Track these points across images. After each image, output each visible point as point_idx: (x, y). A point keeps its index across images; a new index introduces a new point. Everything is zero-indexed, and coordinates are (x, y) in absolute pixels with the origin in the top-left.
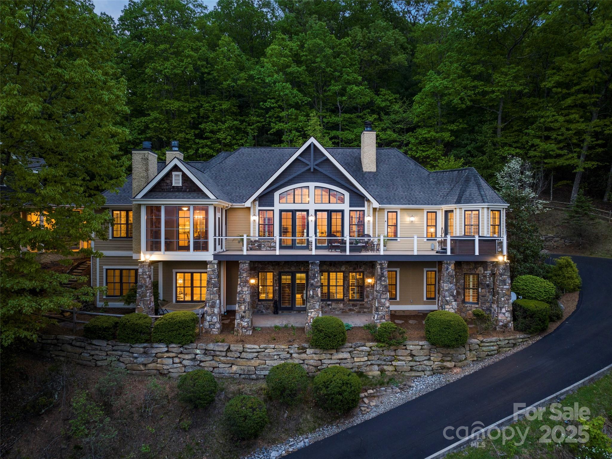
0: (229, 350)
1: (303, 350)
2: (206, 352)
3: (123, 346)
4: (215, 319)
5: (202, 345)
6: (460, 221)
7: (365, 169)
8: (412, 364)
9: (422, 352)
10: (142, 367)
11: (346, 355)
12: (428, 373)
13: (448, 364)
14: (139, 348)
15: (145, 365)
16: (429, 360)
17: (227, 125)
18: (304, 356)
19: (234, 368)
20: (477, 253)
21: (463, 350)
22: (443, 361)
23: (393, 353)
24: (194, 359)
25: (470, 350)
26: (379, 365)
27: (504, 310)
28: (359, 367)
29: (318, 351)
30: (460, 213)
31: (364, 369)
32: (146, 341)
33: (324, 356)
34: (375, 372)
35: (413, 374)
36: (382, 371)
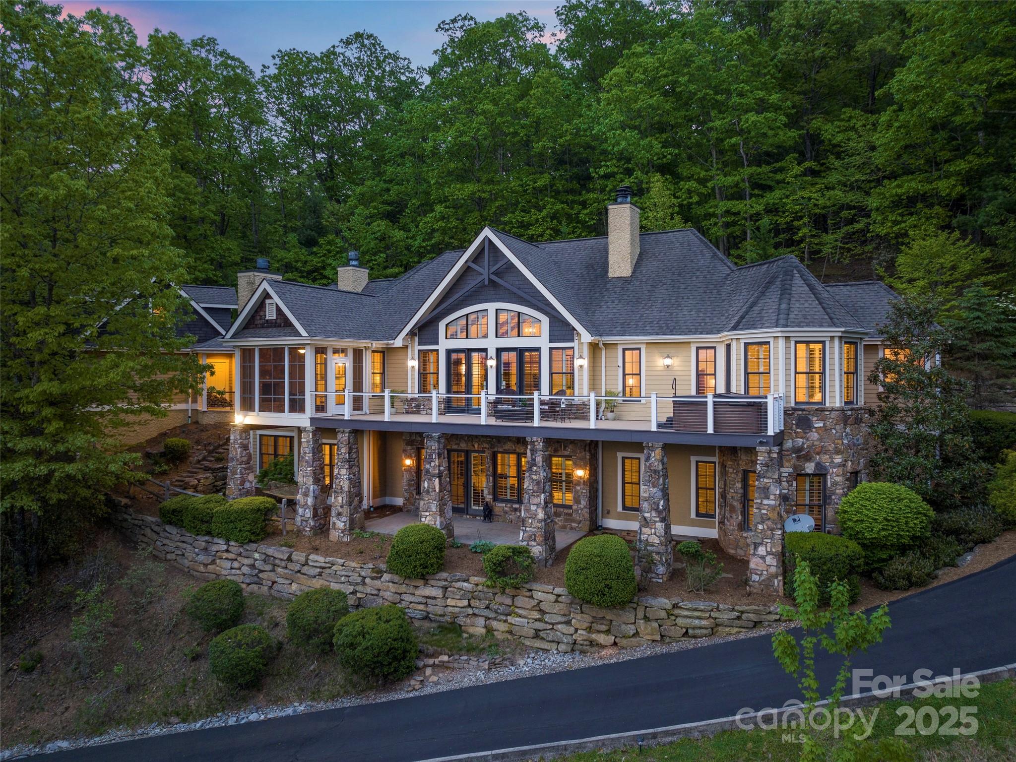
0: (289, 559)
1: (378, 574)
2: (267, 558)
3: (189, 537)
4: (309, 514)
5: (263, 547)
6: (787, 364)
7: (612, 274)
8: (539, 625)
9: (557, 608)
10: (202, 568)
11: (438, 593)
12: (562, 647)
13: (602, 639)
14: (202, 541)
15: (206, 565)
16: (568, 623)
17: (544, 212)
18: (377, 583)
19: (294, 586)
20: (710, 430)
21: (629, 616)
22: (589, 629)
23: (508, 601)
24: (252, 566)
25: (646, 618)
26: (487, 618)
27: (762, 550)
28: (455, 616)
29: (396, 578)
30: (787, 348)
31: (461, 620)
32: (209, 533)
33: (403, 588)
34: (478, 628)
35: (538, 644)
36: (490, 630)
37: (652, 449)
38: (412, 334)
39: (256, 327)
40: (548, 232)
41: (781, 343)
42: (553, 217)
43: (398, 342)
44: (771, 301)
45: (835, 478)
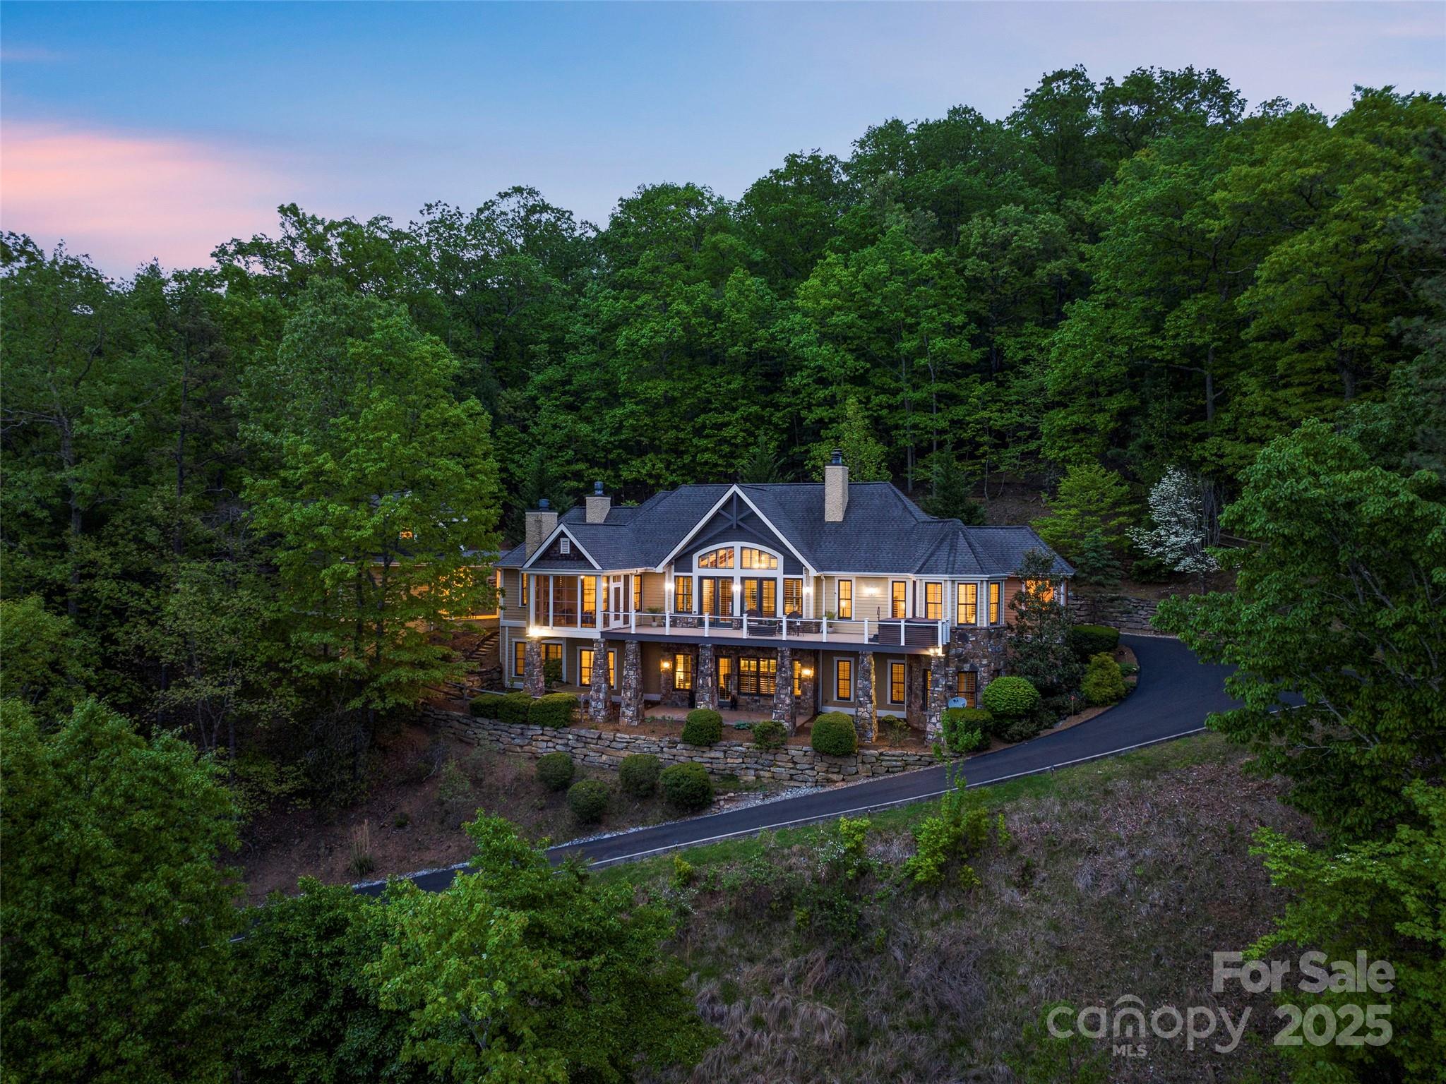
0: (599, 738)
1: (673, 744)
2: (579, 738)
3: (503, 726)
4: (600, 706)
5: (575, 730)
6: (953, 598)
7: (827, 519)
8: (793, 772)
9: (805, 759)
10: (518, 749)
11: (720, 755)
12: (809, 784)
13: (835, 777)
14: (517, 729)
15: (521, 747)
16: (813, 769)
18: (674, 751)
19: (604, 757)
20: (903, 643)
21: (853, 761)
22: (827, 772)
23: (771, 757)
24: (566, 745)
25: (863, 763)
26: (756, 770)
27: (934, 720)
28: (733, 769)
29: (689, 747)
30: (953, 587)
31: (737, 772)
32: (524, 722)
33: (694, 753)
34: (750, 777)
35: (792, 783)
36: (758, 777)
37: (865, 655)
38: (670, 563)
39: (551, 559)
40: (742, 434)
41: (949, 584)
42: (746, 419)
43: (660, 569)
44: (943, 553)
45: (983, 674)
